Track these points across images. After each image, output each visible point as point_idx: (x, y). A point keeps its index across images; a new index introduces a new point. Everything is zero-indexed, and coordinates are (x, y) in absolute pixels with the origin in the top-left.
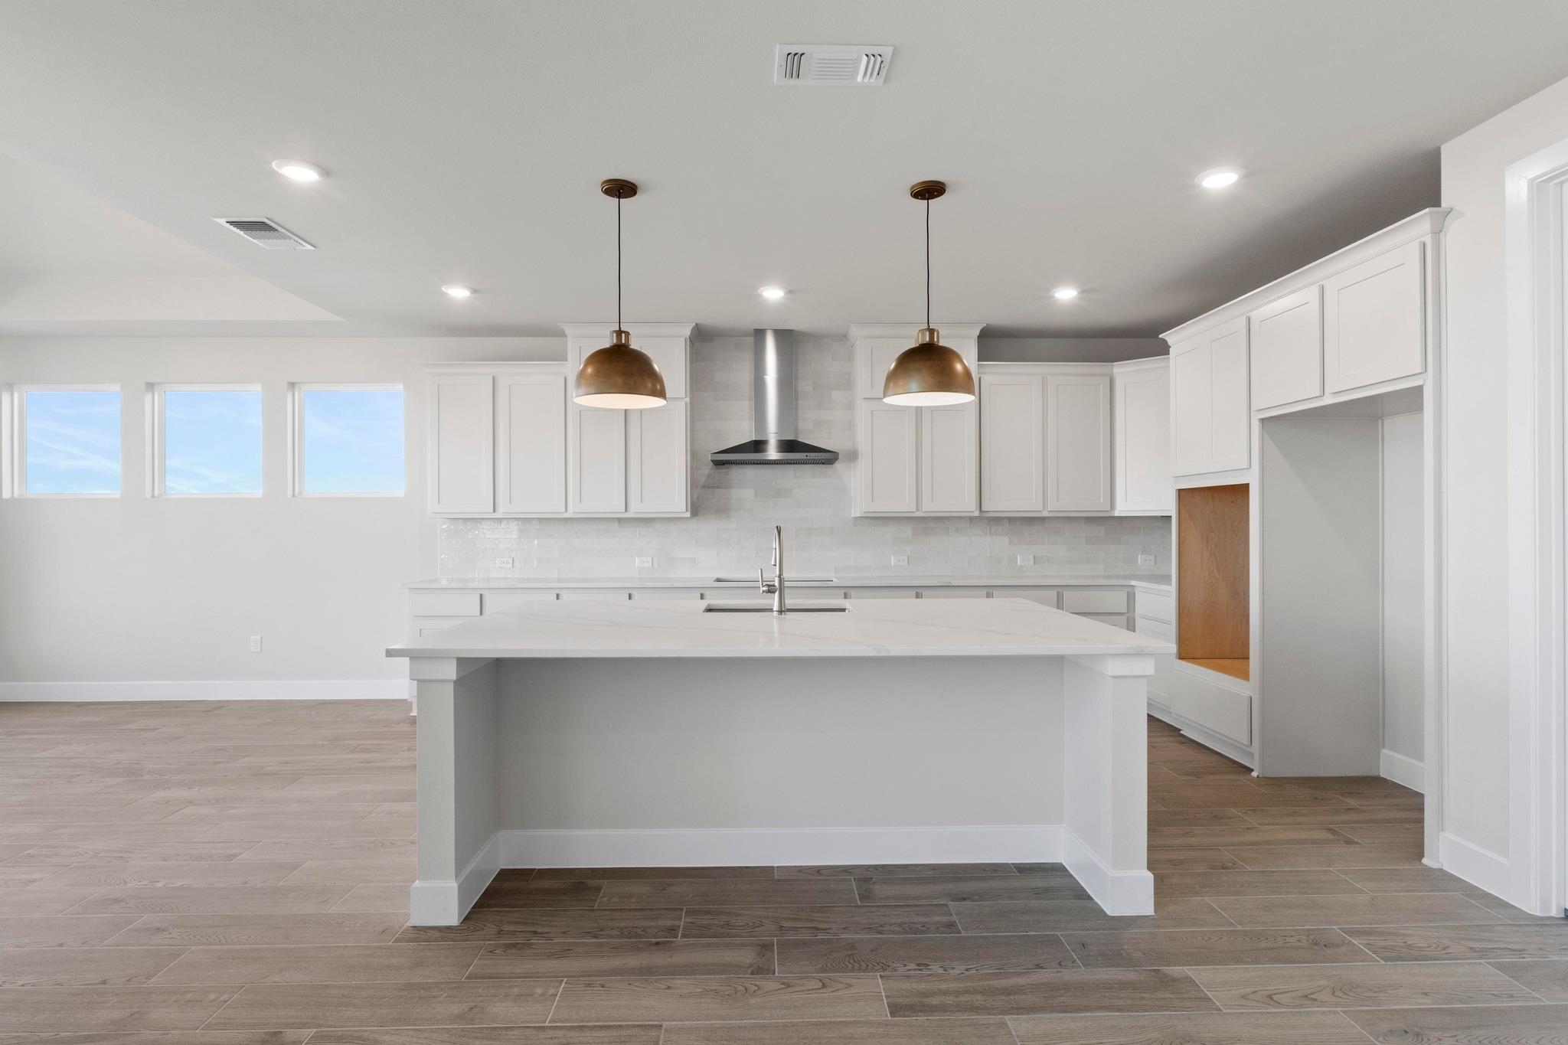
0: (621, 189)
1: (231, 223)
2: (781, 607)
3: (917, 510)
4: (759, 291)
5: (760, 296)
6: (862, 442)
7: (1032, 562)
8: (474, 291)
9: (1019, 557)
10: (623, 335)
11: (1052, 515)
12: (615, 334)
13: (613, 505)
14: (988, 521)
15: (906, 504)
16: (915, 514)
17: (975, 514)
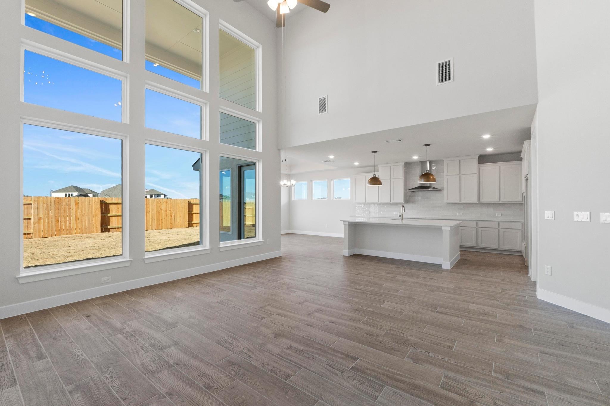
0: (375, 152)
1: (324, 161)
3: (460, 202)
6: (445, 186)
7: (501, 216)
8: (359, 163)
9: (496, 214)
11: (502, 203)
13: (388, 201)
14: (481, 204)
15: (457, 200)
16: (460, 203)
17: (478, 202)
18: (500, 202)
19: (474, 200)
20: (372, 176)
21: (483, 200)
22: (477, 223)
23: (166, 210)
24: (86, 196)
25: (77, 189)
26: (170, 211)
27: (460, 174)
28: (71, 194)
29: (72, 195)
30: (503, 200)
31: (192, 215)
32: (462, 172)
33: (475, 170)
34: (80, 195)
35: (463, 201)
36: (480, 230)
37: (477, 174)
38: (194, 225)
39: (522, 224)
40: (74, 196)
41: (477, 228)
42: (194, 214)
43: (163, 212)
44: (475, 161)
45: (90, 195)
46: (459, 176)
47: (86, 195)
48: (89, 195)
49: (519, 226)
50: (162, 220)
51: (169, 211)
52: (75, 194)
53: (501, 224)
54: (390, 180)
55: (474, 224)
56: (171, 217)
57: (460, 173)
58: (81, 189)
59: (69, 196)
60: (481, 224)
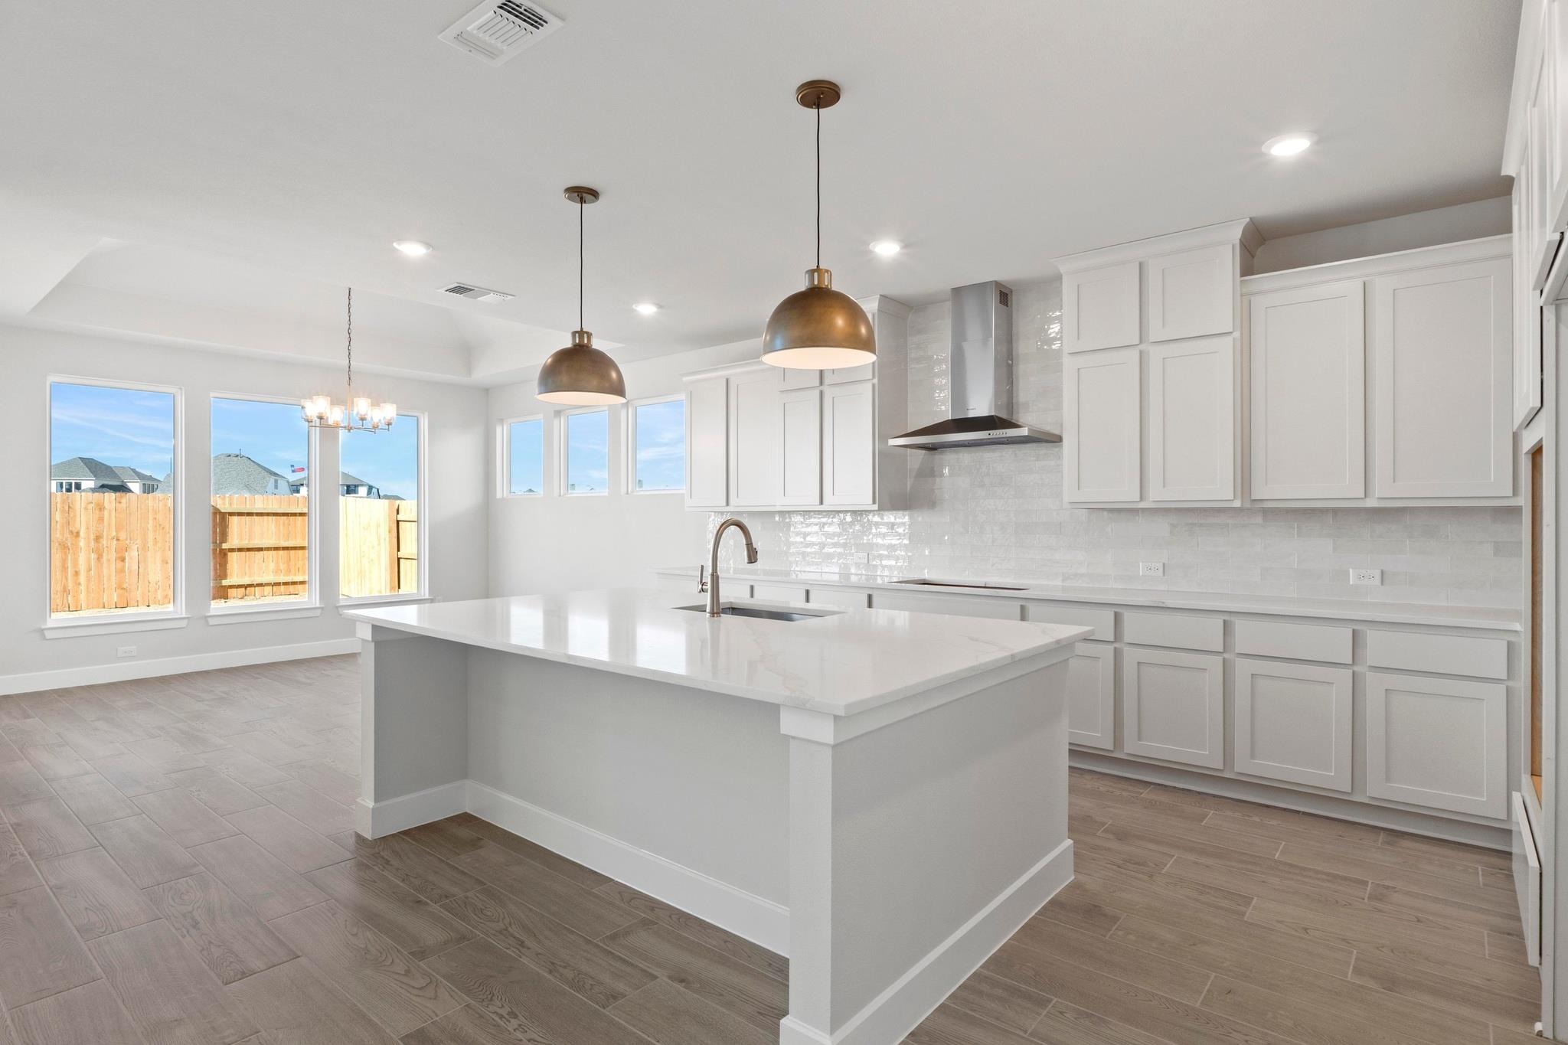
0: (583, 194)
1: (450, 290)
2: (713, 610)
3: (1142, 499)
4: (871, 247)
5: (871, 252)
6: (1066, 411)
10: (585, 335)
11: (1384, 505)
12: (577, 335)
13: (810, 499)
15: (1126, 493)
16: (1142, 505)
17: (1237, 504)
18: (1371, 503)
19: (1221, 489)
20: (567, 343)
21: (1271, 489)
22: (1227, 627)
23: (98, 538)
24: (122, 488)
25: (93, 466)
26: (118, 540)
27: (1141, 342)
28: (73, 482)
29: (78, 487)
30: (1384, 492)
31: (225, 555)
32: (1156, 332)
33: (1223, 317)
34: (103, 486)
35: (1157, 494)
36: (1243, 669)
37: (1237, 334)
38: (232, 592)
39: (1510, 645)
40: (84, 491)
41: (1226, 656)
42: (232, 550)
43: (82, 544)
44: (1228, 260)
45: (135, 487)
46: (1134, 354)
47: (122, 486)
48: (131, 486)
49: (1491, 657)
50: (77, 573)
51: (115, 542)
52: (88, 484)
53: (1373, 638)
54: (821, 393)
55: (1210, 633)
56: (120, 564)
57: (1142, 337)
58: (108, 468)
59: (69, 490)
60: (1247, 634)
